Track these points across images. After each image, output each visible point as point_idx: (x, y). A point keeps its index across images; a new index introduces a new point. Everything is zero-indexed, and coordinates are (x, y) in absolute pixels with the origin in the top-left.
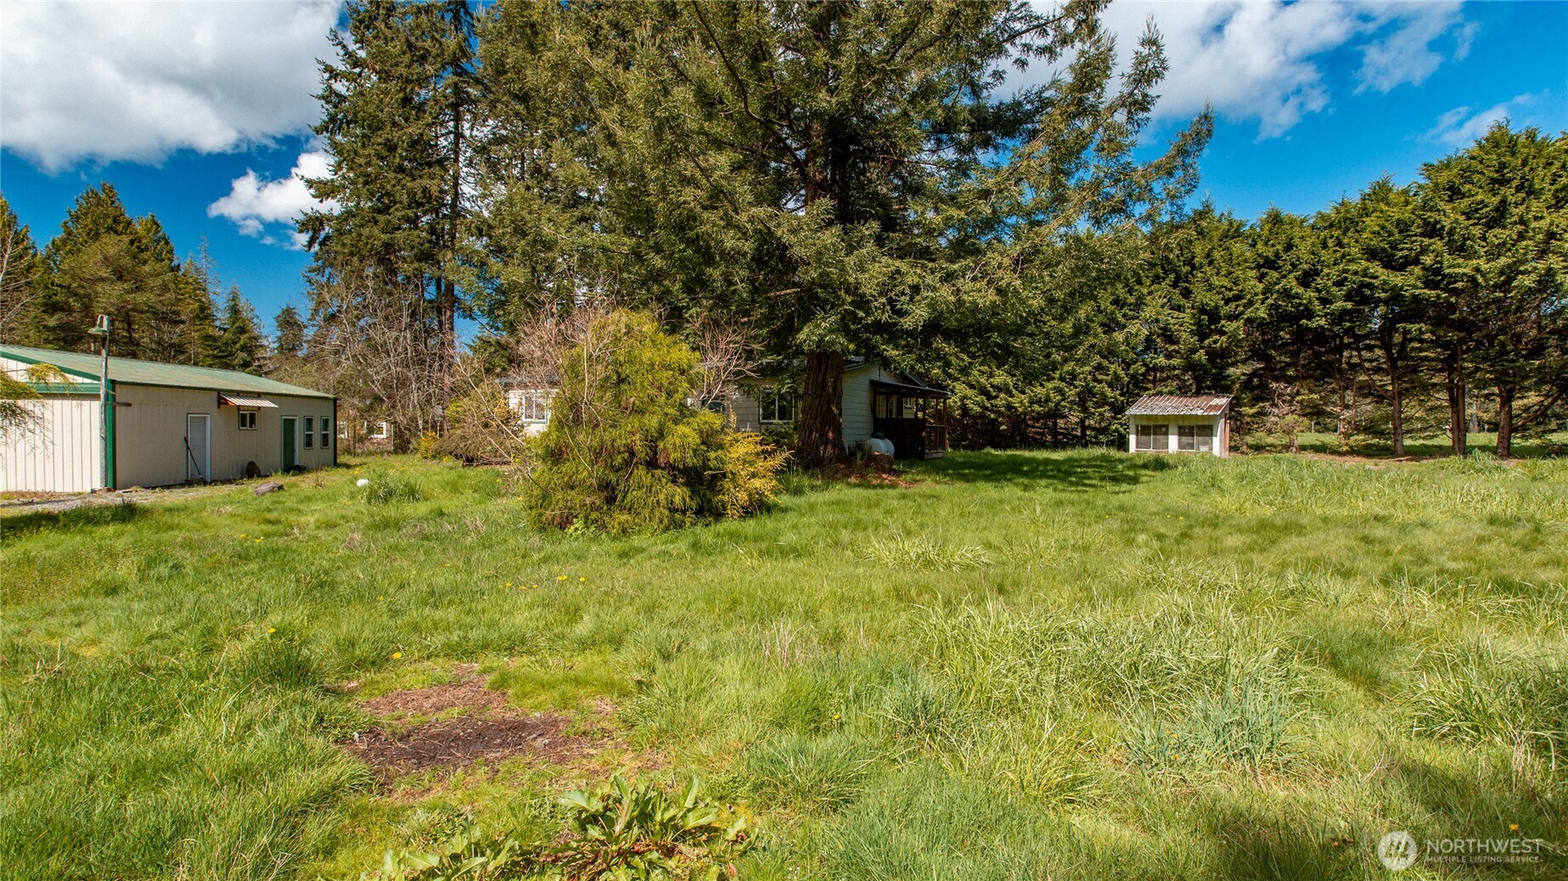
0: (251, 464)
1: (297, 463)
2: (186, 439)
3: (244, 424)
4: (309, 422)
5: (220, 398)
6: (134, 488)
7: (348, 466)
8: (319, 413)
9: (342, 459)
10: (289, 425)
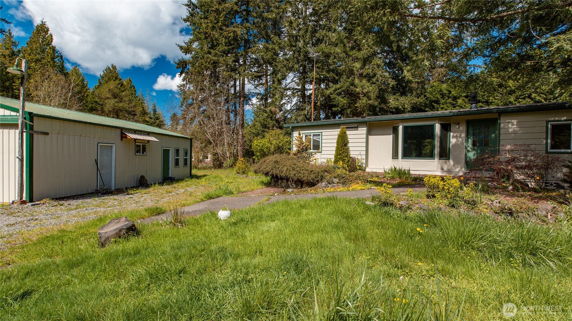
0: (142, 177)
1: (170, 175)
2: (96, 161)
3: (138, 151)
4: (177, 151)
5: (122, 134)
6: (44, 200)
7: (198, 177)
8: (183, 146)
9: (194, 172)
10: (166, 153)
